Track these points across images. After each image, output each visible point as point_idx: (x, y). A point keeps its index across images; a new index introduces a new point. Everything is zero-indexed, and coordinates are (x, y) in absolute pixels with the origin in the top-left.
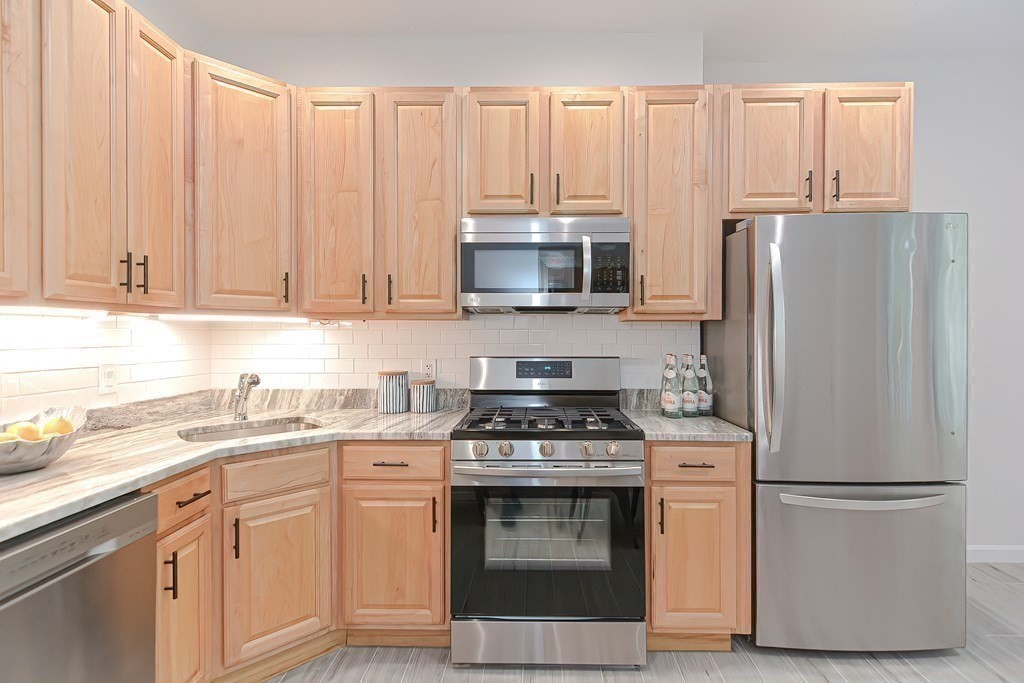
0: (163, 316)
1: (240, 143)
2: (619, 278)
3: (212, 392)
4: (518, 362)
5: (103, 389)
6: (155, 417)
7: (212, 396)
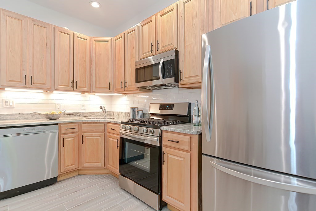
0: (97, 94)
1: (101, 54)
2: (171, 72)
3: (111, 112)
4: (160, 105)
5: (82, 108)
6: (94, 116)
7: (111, 113)
